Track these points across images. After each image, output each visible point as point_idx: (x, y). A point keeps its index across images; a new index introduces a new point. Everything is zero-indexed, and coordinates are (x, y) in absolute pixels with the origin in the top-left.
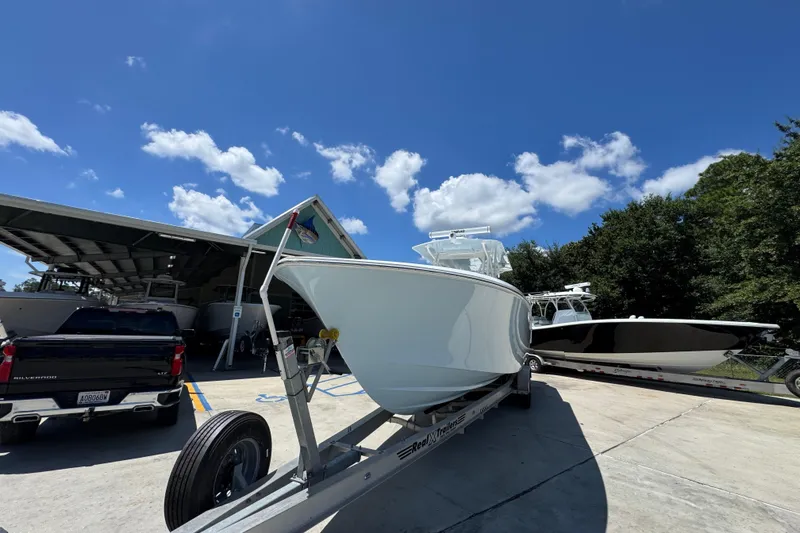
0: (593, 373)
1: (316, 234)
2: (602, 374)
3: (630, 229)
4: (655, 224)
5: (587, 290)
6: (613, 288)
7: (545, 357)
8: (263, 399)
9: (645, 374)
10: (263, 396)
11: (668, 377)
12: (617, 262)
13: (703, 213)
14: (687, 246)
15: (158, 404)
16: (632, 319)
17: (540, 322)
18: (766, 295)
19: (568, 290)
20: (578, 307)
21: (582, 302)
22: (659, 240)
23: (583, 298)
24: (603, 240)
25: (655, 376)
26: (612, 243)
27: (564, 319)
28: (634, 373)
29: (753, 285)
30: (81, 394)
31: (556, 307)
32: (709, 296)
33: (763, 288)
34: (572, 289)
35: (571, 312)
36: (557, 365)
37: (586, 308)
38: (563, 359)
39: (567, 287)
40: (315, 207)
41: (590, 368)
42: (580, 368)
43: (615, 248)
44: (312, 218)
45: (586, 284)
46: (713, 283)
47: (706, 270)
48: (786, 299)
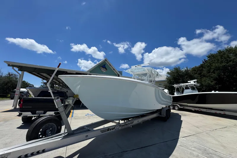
0: (198, 111)
1: (106, 69)
2: (201, 111)
3: (218, 60)
4: (229, 57)
5: (196, 82)
6: (212, 82)
7: (181, 105)
8: (87, 115)
9: (218, 112)
10: (88, 114)
11: (227, 113)
12: (214, 72)
15: (54, 115)
16: (213, 92)
17: (179, 94)
19: (189, 83)
20: (193, 88)
21: (194, 86)
22: (231, 63)
23: (195, 85)
24: (207, 65)
25: (222, 113)
27: (187, 92)
28: (214, 111)
30: (37, 111)
31: (184, 88)
34: (190, 82)
35: (190, 90)
36: (185, 108)
37: (196, 89)
38: (187, 106)
39: (188, 82)
40: (106, 62)
41: (197, 109)
42: (193, 109)
43: (212, 67)
44: (105, 65)
45: (195, 80)
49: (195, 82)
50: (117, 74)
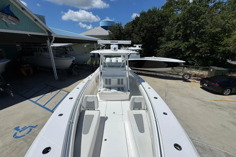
0: (139, 73)
3: (148, 20)
4: (154, 19)
5: (141, 47)
6: (140, 39)
9: (153, 73)
11: (158, 74)
13: (166, 16)
14: (160, 27)
18: (176, 46)
22: (155, 25)
25: (155, 74)
26: (142, 24)
28: (150, 73)
29: (174, 43)
32: (162, 43)
33: (176, 44)
43: (143, 26)
46: (163, 39)
47: (162, 36)
48: (180, 48)
49: (139, 46)
50: (46, 31)
